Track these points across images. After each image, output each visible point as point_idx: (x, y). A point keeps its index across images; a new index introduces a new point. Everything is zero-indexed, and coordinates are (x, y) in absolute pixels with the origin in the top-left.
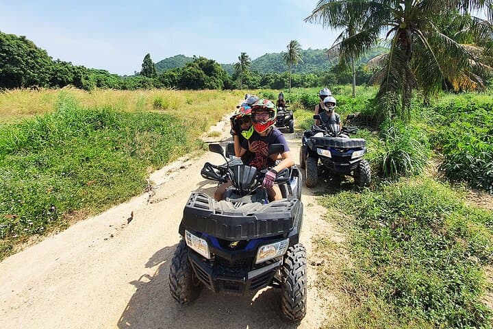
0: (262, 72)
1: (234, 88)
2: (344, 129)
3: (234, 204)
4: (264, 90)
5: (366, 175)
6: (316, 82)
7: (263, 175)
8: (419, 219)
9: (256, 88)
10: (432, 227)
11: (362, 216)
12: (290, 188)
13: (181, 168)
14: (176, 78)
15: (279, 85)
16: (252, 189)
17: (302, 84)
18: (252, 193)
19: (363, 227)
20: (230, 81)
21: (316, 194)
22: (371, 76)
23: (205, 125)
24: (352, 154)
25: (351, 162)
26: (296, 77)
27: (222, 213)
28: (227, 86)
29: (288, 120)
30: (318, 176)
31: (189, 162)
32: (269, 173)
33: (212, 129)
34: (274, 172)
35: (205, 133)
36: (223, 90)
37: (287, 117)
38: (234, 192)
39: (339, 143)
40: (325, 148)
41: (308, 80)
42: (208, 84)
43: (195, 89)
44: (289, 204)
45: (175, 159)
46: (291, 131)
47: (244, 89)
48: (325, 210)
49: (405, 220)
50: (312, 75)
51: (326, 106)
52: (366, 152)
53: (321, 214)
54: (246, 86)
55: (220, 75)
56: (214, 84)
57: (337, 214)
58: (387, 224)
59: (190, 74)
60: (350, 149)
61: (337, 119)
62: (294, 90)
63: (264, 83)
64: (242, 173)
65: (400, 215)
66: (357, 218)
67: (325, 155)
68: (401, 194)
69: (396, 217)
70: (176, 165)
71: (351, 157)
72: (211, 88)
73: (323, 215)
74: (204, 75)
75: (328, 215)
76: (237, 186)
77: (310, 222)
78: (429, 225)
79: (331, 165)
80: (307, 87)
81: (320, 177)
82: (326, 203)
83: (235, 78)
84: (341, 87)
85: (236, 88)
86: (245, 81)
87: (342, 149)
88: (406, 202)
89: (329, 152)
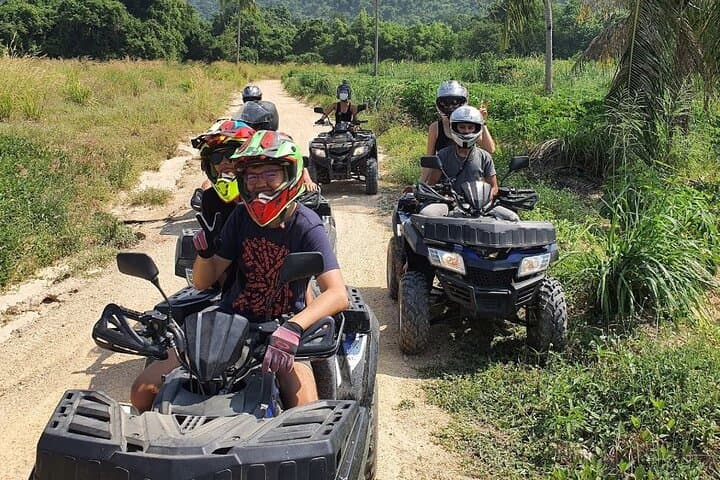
0: (299, 14)
1: (216, 55)
2: (501, 194)
3: (181, 419)
4: (303, 68)
5: (554, 320)
6: (447, 44)
7: (265, 339)
8: (672, 438)
9: (281, 59)
10: (704, 459)
11: (539, 431)
12: (344, 365)
13: (49, 300)
14: (40, 23)
15: (344, 53)
16: (235, 375)
17: (410, 50)
18: (236, 388)
19: (537, 461)
20: (204, 36)
21: (425, 373)
22: (596, 32)
23: (124, 167)
24: (518, 264)
25: (518, 286)
26: (394, 29)
27: (146, 448)
28: (196, 51)
29: (362, 159)
30: (432, 322)
31: (71, 283)
32: (280, 333)
33: (147, 181)
34: (294, 327)
35: (123, 195)
36: (184, 61)
37: (359, 151)
38: (184, 385)
39: (486, 235)
40: (449, 248)
41: (427, 39)
42: (139, 42)
43: (99, 55)
44: (329, 415)
45: (28, 273)
46: (371, 190)
47: (245, 59)
48: (444, 418)
49: (641, 441)
50: (438, 25)
51: (456, 131)
52: (555, 257)
53: (432, 428)
54: (251, 51)
55: (175, 16)
56: (156, 44)
57: (475, 427)
58: (598, 450)
59: (83, 13)
60: (514, 250)
61: (486, 167)
62: (388, 66)
63: (305, 44)
64: (208, 333)
65: (629, 428)
66: (525, 439)
67: (448, 266)
68: (634, 372)
69: (619, 430)
70: (31, 290)
71: (516, 271)
72: (148, 54)
73: (438, 432)
74: (126, 16)
75: (450, 432)
76: (192, 369)
77: (402, 451)
78: (699, 451)
79: (463, 292)
80: (424, 59)
81: (436, 326)
82: (450, 398)
83: (218, 29)
84: (517, 61)
85: (224, 57)
86: (248, 37)
87: (494, 250)
88: (646, 393)
89: (461, 259)
